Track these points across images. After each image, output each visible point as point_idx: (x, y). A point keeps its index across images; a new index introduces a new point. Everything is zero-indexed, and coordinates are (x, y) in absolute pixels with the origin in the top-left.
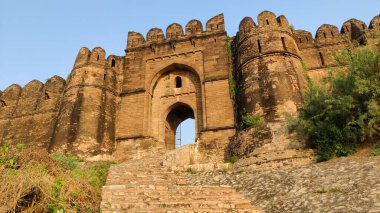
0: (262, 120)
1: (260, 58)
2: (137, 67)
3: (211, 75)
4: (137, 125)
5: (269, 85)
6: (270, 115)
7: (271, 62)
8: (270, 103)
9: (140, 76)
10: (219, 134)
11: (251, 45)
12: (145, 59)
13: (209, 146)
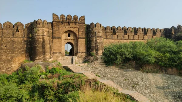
0: (95, 54)
1: (96, 37)
2: (58, 29)
3: (81, 37)
4: (59, 49)
5: (97, 45)
6: (97, 53)
7: (98, 39)
8: (97, 50)
9: (59, 32)
10: (82, 54)
11: (94, 33)
12: (60, 26)
13: (80, 57)
